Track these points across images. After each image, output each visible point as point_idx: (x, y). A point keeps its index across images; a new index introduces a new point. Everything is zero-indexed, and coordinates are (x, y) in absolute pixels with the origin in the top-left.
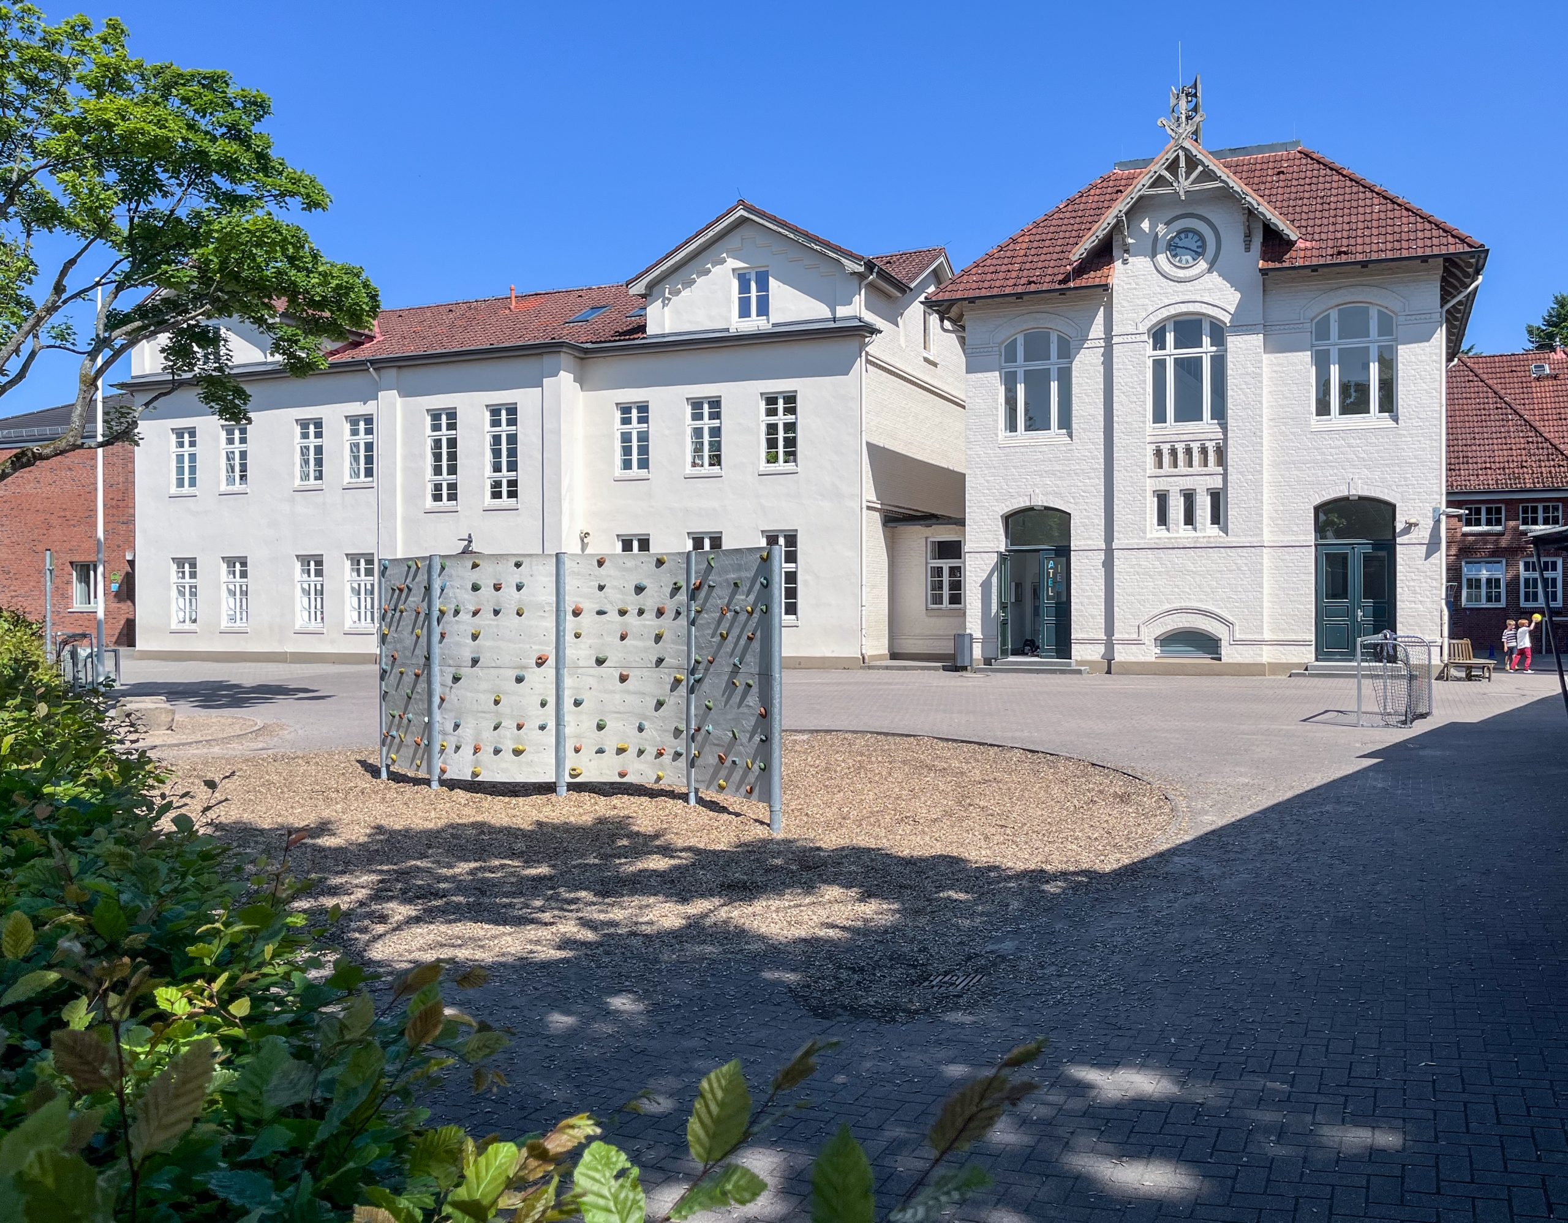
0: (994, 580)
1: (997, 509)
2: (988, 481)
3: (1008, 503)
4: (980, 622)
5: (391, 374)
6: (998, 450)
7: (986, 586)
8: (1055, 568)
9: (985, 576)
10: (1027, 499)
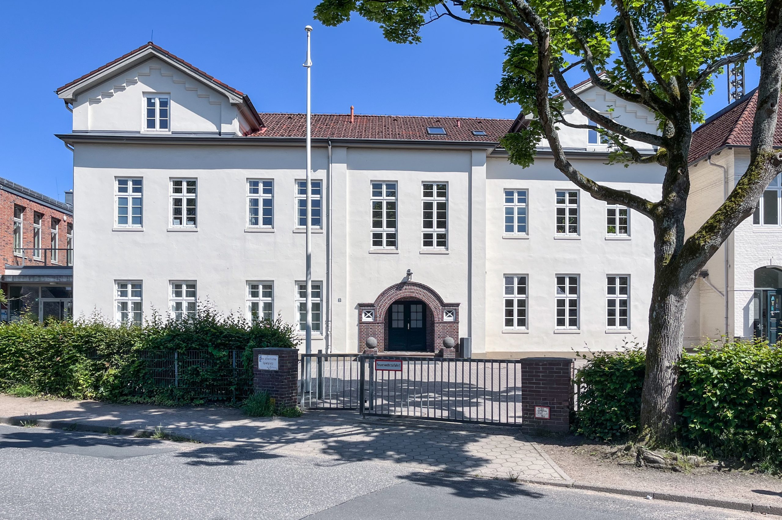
0: (752, 307)
1: (752, 266)
2: (747, 251)
3: (758, 263)
4: (742, 330)
5: (342, 153)
6: (752, 234)
7: (746, 309)
8: (775, 301)
9: (745, 304)
10: (769, 262)
